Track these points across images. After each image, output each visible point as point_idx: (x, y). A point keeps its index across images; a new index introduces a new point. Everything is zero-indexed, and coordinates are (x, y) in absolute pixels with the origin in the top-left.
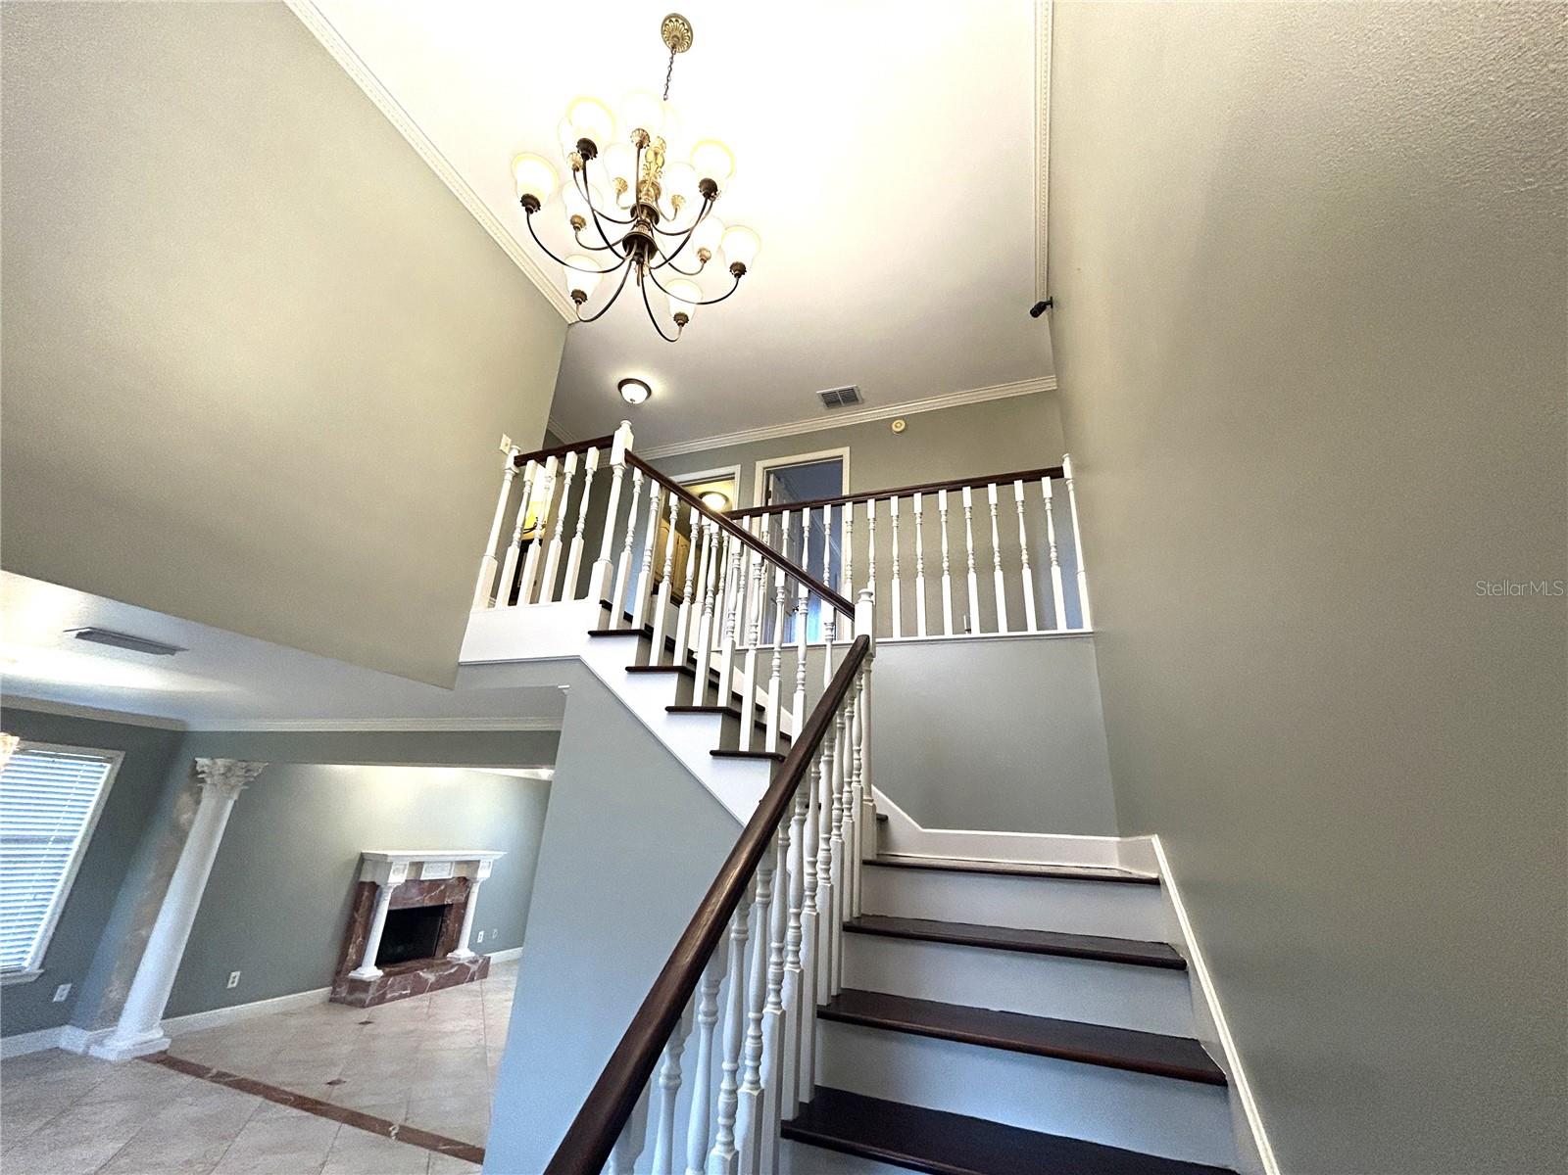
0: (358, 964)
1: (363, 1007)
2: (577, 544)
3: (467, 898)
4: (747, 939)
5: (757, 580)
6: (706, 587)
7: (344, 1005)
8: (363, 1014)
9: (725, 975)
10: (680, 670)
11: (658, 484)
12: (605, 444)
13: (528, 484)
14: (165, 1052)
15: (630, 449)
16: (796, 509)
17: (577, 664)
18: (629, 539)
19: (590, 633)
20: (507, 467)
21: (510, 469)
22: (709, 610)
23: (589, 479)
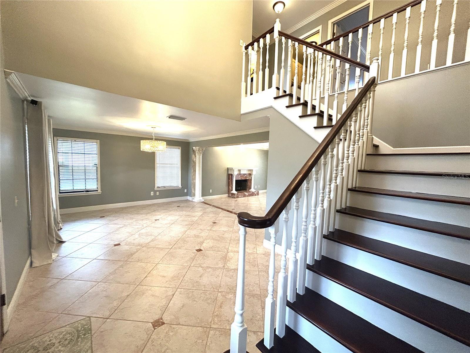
0: (232, 190)
2: (267, 70)
3: (251, 178)
4: (326, 164)
5: (329, 67)
6: (310, 74)
7: (231, 198)
8: (235, 199)
9: (320, 170)
10: (303, 104)
11: (291, 40)
12: (271, 31)
13: (250, 55)
14: (204, 202)
15: (280, 30)
16: (346, 35)
17: (272, 108)
18: (283, 64)
19: (274, 98)
20: (243, 51)
21: (244, 51)
22: (311, 82)
23: (268, 47)
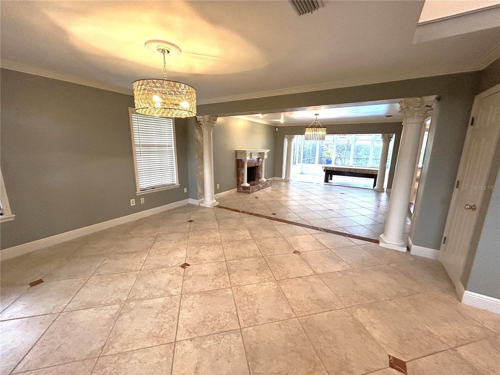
0: (243, 182)
1: (250, 193)
14: (218, 205)
